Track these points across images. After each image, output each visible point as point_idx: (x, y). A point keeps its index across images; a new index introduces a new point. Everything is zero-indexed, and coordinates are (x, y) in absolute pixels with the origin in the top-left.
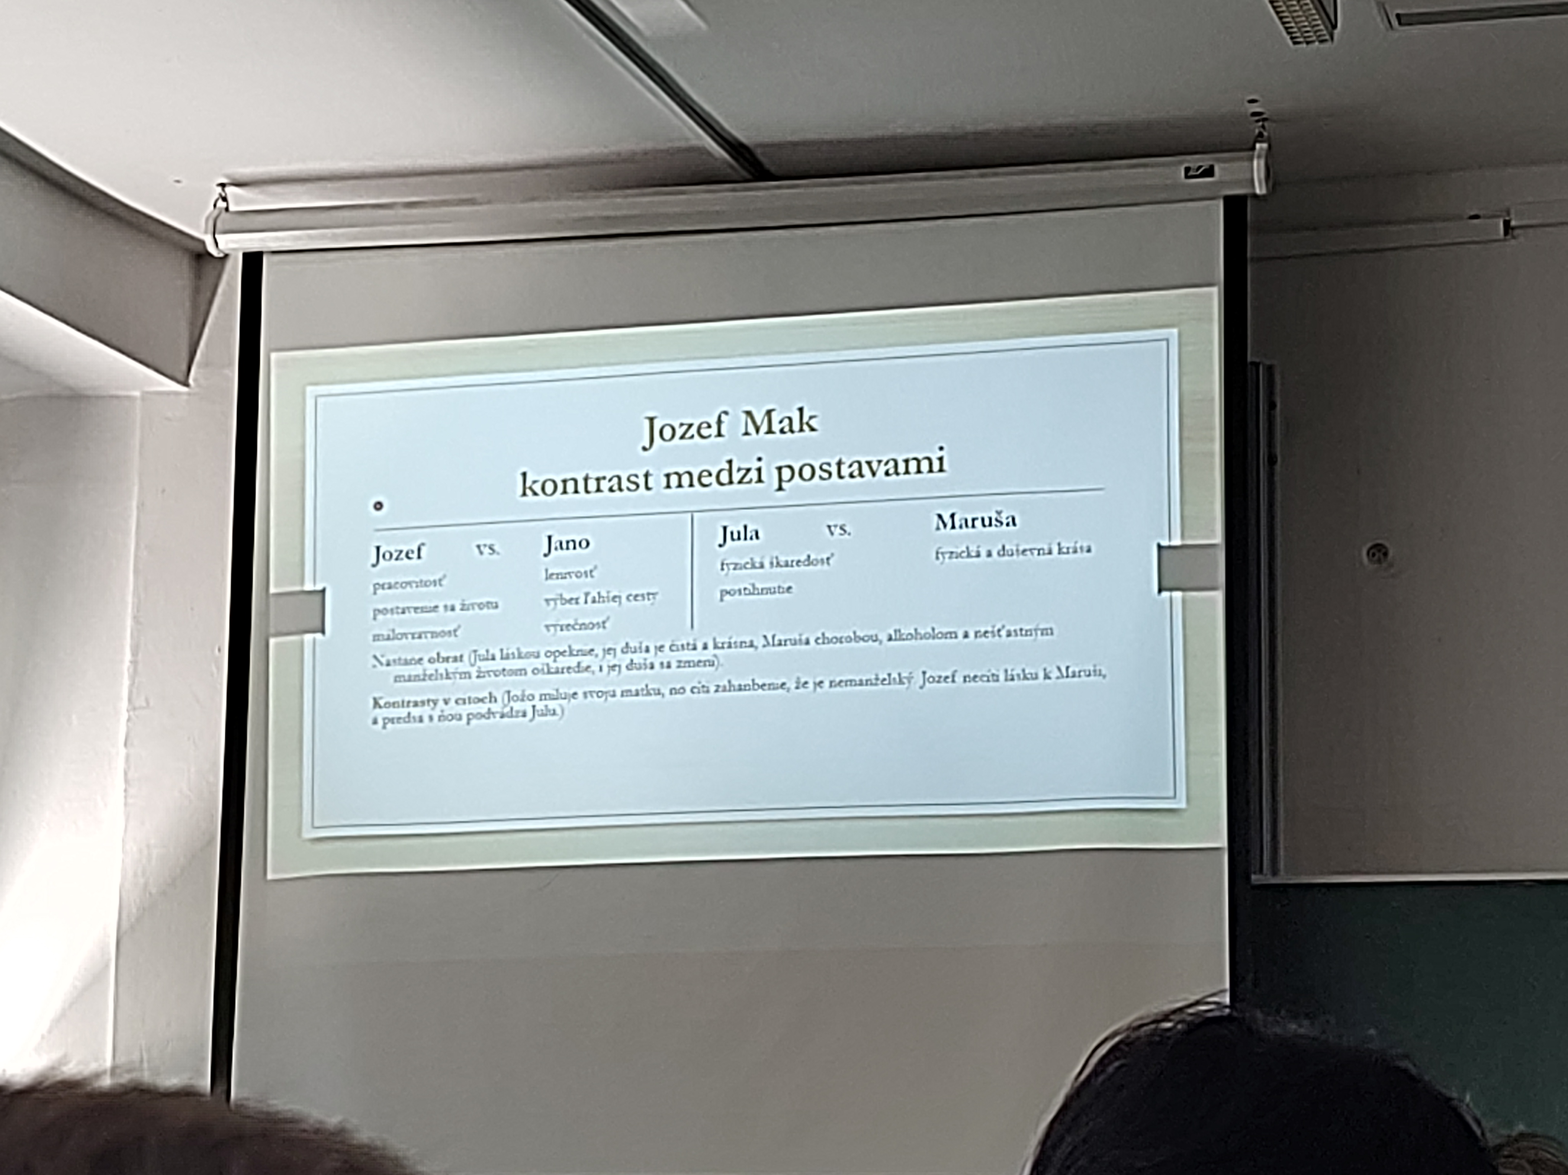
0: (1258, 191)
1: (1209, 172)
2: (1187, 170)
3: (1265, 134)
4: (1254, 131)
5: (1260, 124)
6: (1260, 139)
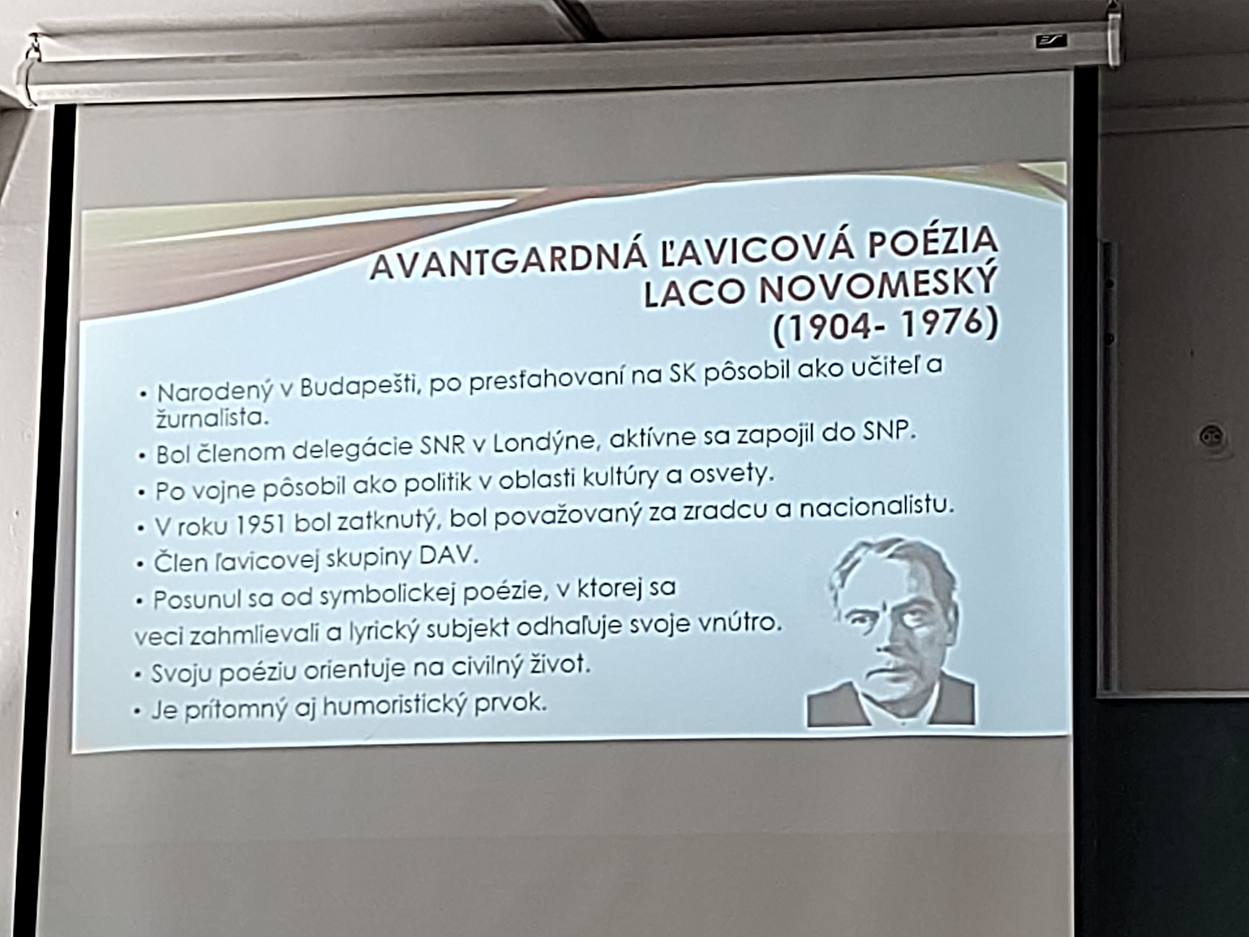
0: (1111, 63)
3: (1118, 4)
6: (1111, 9)
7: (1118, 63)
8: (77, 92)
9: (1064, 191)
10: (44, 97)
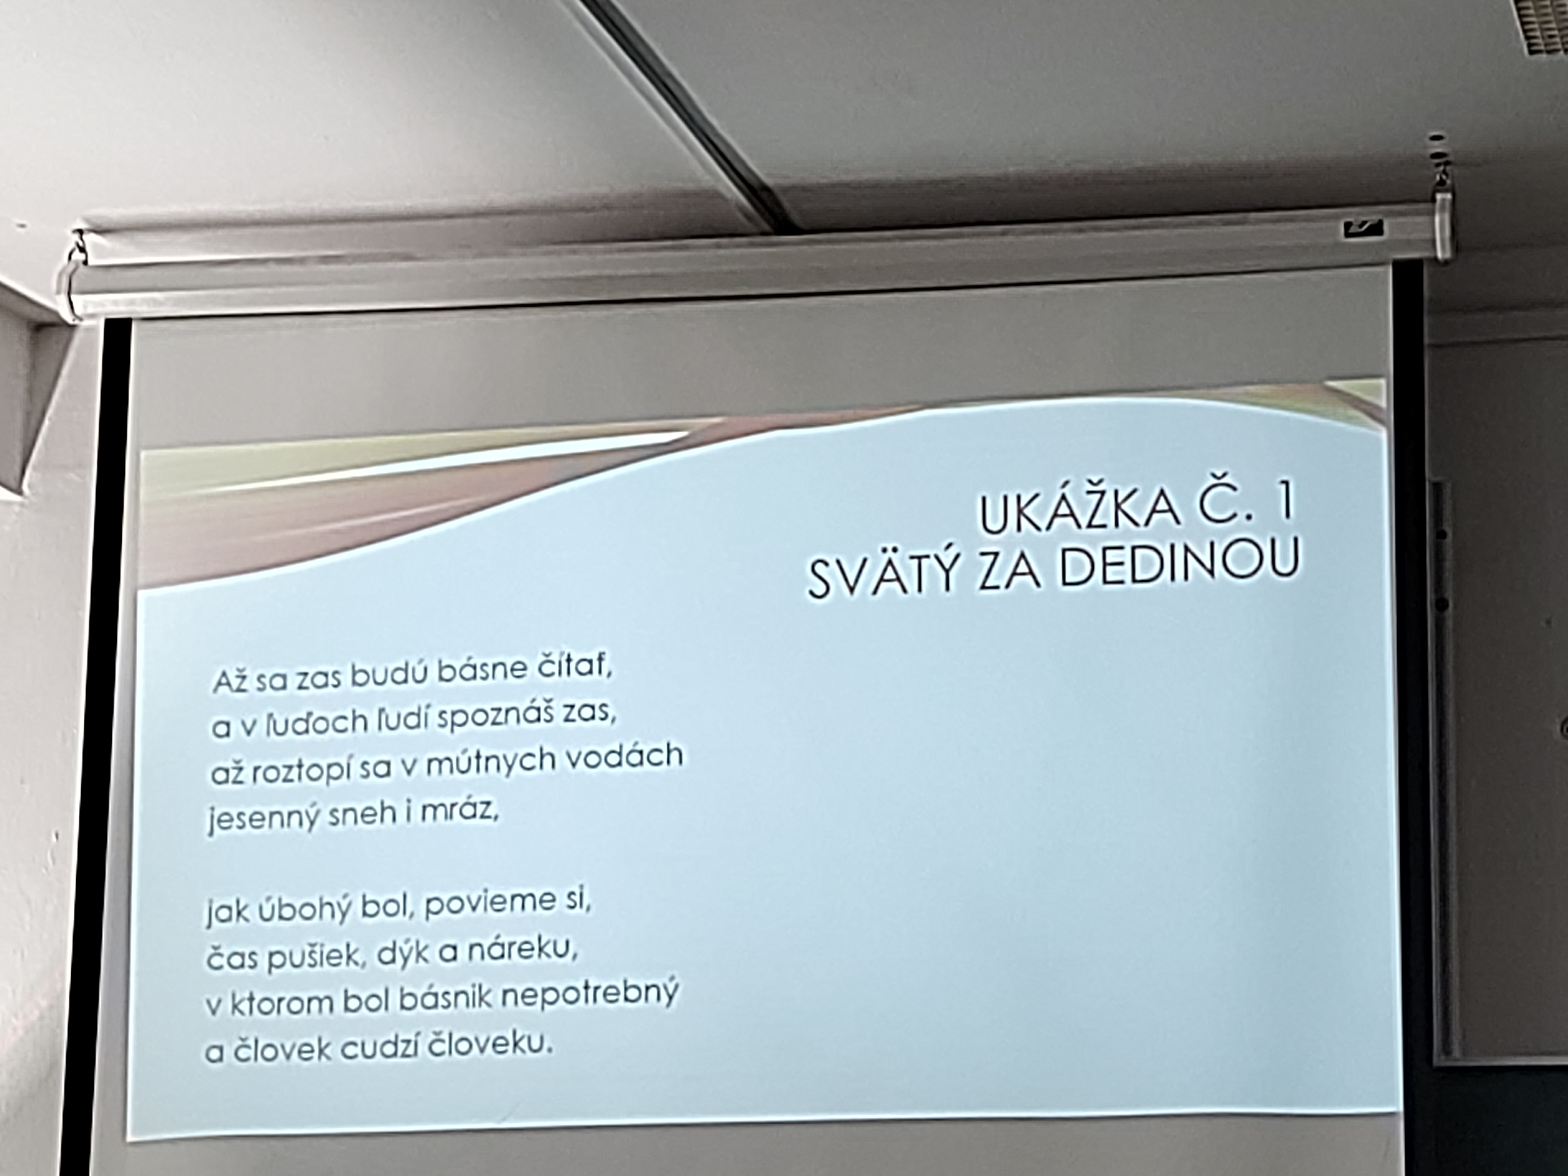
0: (1440, 255)
1: (1376, 229)
2: (1348, 225)
3: (1449, 182)
4: (1435, 177)
5: (1441, 168)
6: (1439, 188)
7: (1448, 255)
8: (132, 302)
9: (1383, 416)
10: (91, 310)
